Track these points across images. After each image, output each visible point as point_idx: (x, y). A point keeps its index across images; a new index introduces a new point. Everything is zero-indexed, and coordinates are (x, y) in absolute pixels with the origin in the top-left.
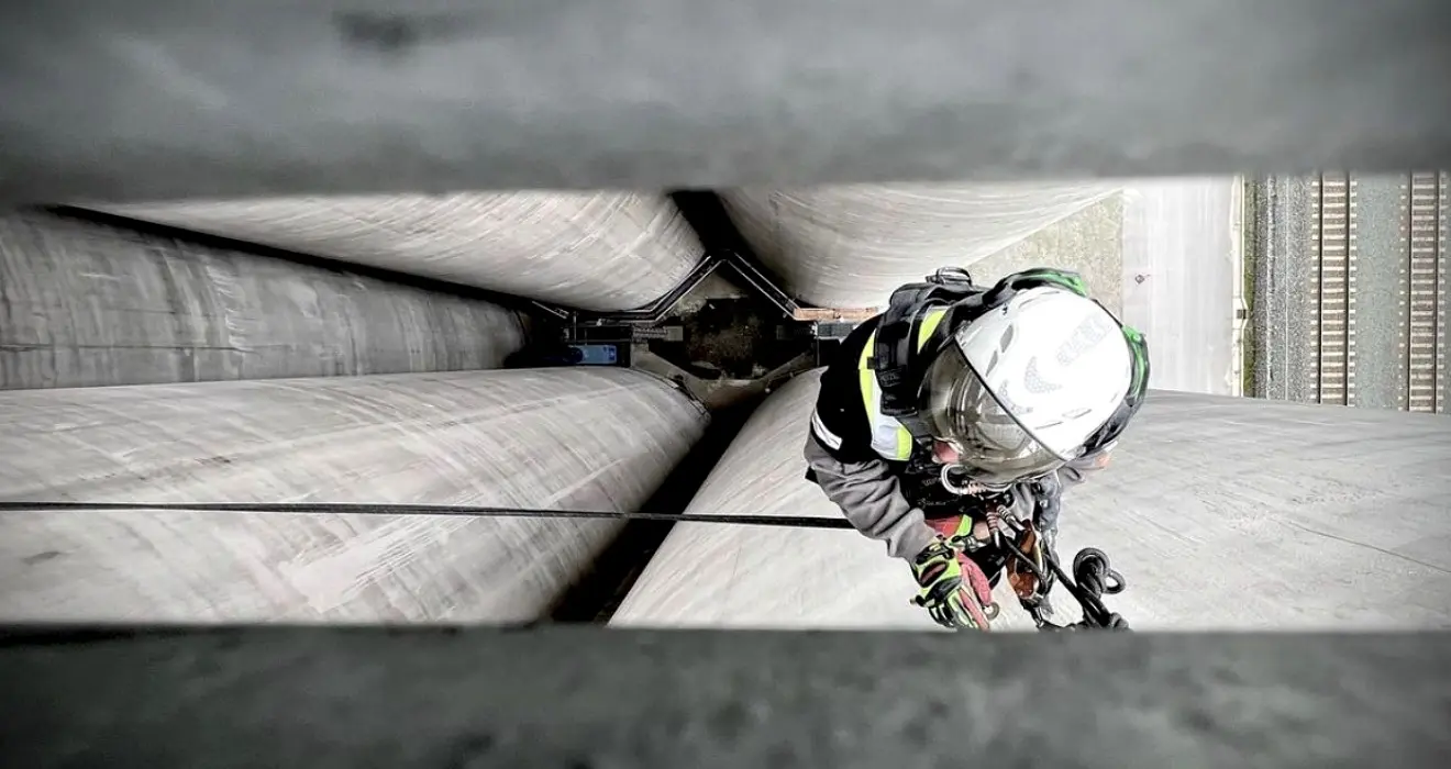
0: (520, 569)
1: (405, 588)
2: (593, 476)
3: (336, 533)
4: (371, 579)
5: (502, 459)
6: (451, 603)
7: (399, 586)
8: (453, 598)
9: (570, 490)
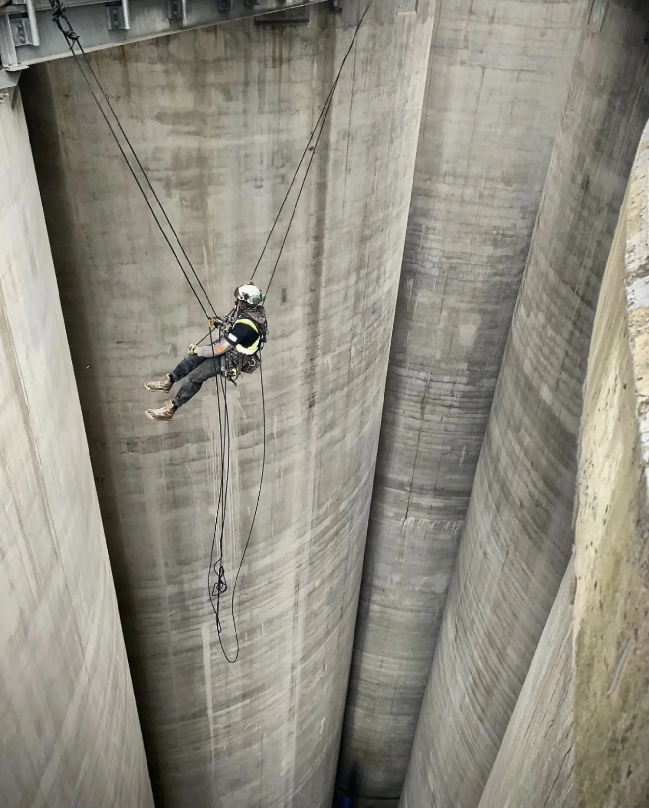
0: (166, 565)
1: (193, 460)
2: (210, 712)
3: (245, 436)
4: (208, 440)
5: (255, 612)
6: (168, 488)
7: (196, 456)
8: (171, 492)
9: (207, 671)
